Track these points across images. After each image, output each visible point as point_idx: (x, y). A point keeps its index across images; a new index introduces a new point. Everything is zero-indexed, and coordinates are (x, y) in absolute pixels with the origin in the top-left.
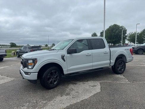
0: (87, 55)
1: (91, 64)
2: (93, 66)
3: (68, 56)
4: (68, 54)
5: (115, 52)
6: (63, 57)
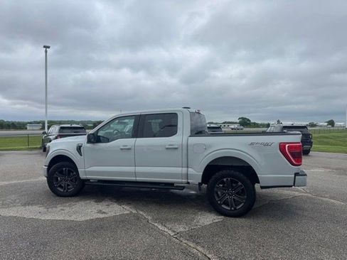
0: (122, 147)
1: (131, 169)
2: (135, 174)
3: (87, 147)
4: (87, 143)
5: (204, 147)
6: (79, 148)
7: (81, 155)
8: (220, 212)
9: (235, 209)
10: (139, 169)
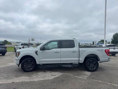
1: (59, 59)
2: (61, 61)
4: (40, 50)
5: (85, 51)
6: (36, 52)
7: (37, 55)
8: (89, 71)
9: (93, 69)
10: (62, 59)
